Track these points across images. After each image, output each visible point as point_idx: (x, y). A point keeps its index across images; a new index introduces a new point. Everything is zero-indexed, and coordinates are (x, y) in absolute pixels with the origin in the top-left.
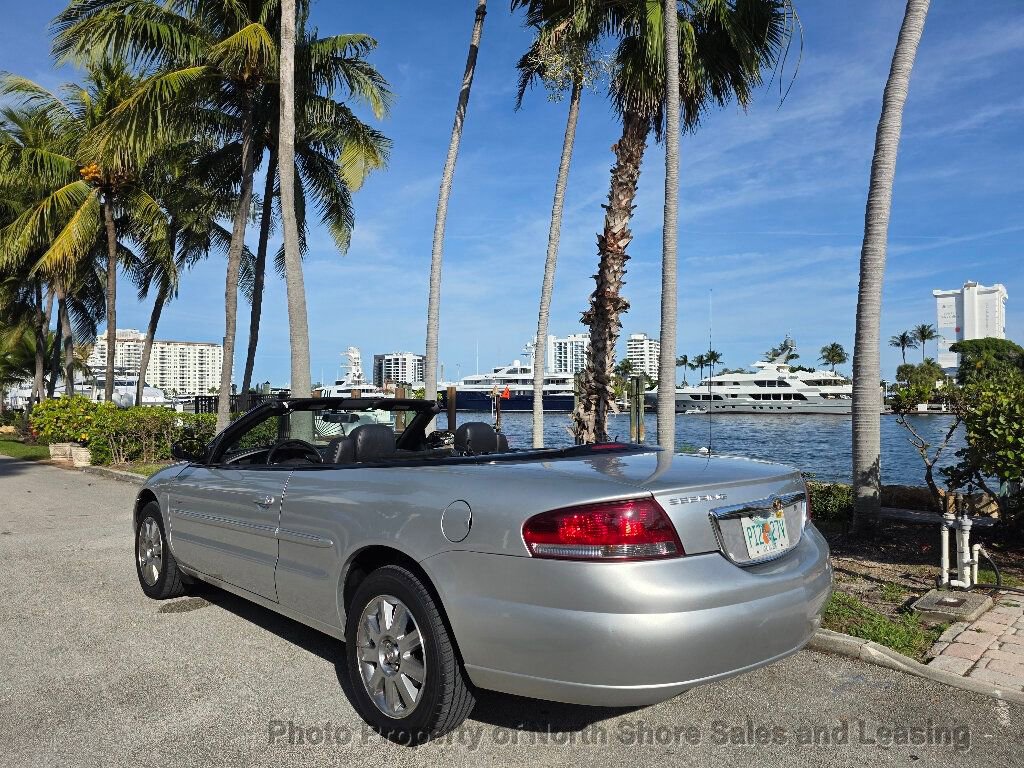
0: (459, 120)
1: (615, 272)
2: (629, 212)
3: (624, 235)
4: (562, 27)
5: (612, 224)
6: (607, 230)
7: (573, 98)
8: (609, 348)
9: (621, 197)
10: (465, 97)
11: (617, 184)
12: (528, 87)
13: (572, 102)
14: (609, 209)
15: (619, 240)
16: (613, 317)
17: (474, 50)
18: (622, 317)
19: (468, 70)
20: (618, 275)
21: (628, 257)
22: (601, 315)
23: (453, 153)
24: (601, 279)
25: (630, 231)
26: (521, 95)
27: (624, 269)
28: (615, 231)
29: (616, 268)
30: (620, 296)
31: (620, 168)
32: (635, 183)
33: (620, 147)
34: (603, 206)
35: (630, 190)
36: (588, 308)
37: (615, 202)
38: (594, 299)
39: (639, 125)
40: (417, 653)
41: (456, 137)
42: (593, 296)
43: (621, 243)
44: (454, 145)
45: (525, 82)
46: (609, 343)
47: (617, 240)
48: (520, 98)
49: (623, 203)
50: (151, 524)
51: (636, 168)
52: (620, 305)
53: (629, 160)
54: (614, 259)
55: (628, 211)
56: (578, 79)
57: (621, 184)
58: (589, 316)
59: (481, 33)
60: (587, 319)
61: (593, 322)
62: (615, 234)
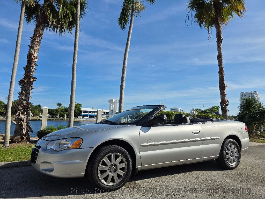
5: (33, 53)
9: (37, 45)
15: (35, 59)
24: (28, 69)
28: (35, 55)
32: (41, 43)
35: (40, 45)
43: (36, 60)
49: (37, 48)
51: (41, 39)
54: (34, 64)
57: (37, 42)
60: (21, 82)
61: (25, 83)
62: (35, 57)
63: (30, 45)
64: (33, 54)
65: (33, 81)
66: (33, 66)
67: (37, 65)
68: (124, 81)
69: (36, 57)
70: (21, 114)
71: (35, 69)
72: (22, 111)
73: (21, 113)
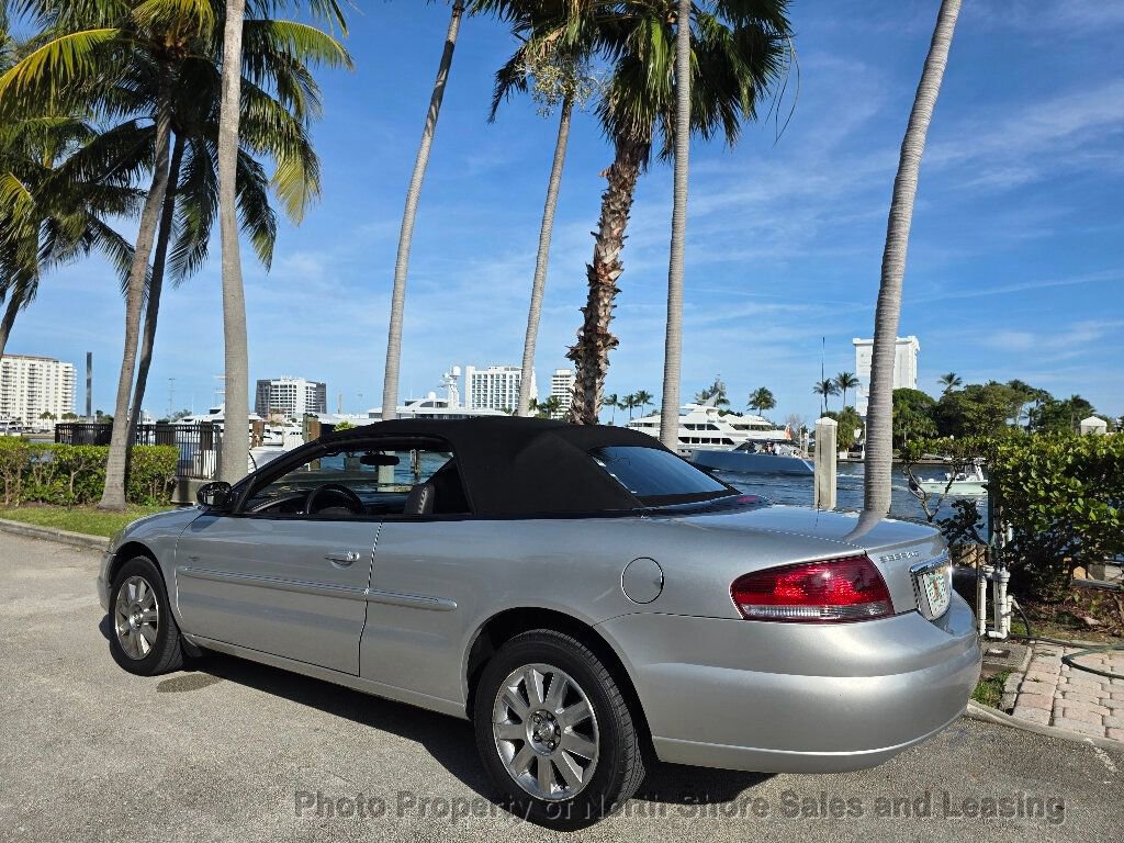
0: (430, 124)
1: (606, 306)
2: (621, 242)
3: (615, 266)
4: (553, 37)
5: (603, 254)
6: (598, 259)
7: (564, 114)
8: (597, 386)
9: (613, 227)
10: (438, 96)
11: (606, 210)
12: (504, 98)
13: (563, 119)
14: (599, 237)
15: (610, 271)
16: (602, 353)
17: (450, 47)
18: (610, 353)
19: (441, 70)
20: (609, 309)
21: (618, 291)
22: (590, 350)
23: (422, 161)
24: (591, 312)
25: (622, 262)
26: (495, 105)
27: (613, 303)
28: (606, 261)
29: (606, 301)
30: (608, 332)
31: (613, 194)
32: (627, 211)
33: (613, 173)
34: (593, 234)
35: (623, 220)
36: (575, 342)
37: (607, 231)
38: (582, 334)
39: (632, 153)
40: (583, 728)
41: (427, 141)
42: (580, 329)
43: (612, 275)
44: (424, 152)
45: (500, 94)
46: (597, 381)
47: (607, 271)
48: (494, 111)
49: (615, 233)
50: (137, 584)
51: (629, 195)
52: (610, 341)
53: (623, 187)
54: (604, 291)
55: (619, 240)
56: (570, 94)
57: (613, 212)
58: (577, 351)
59: (458, 29)
60: (574, 355)
61: (580, 358)
62: (605, 265)
63: (597, 231)
64: (602, 260)
66: (601, 299)
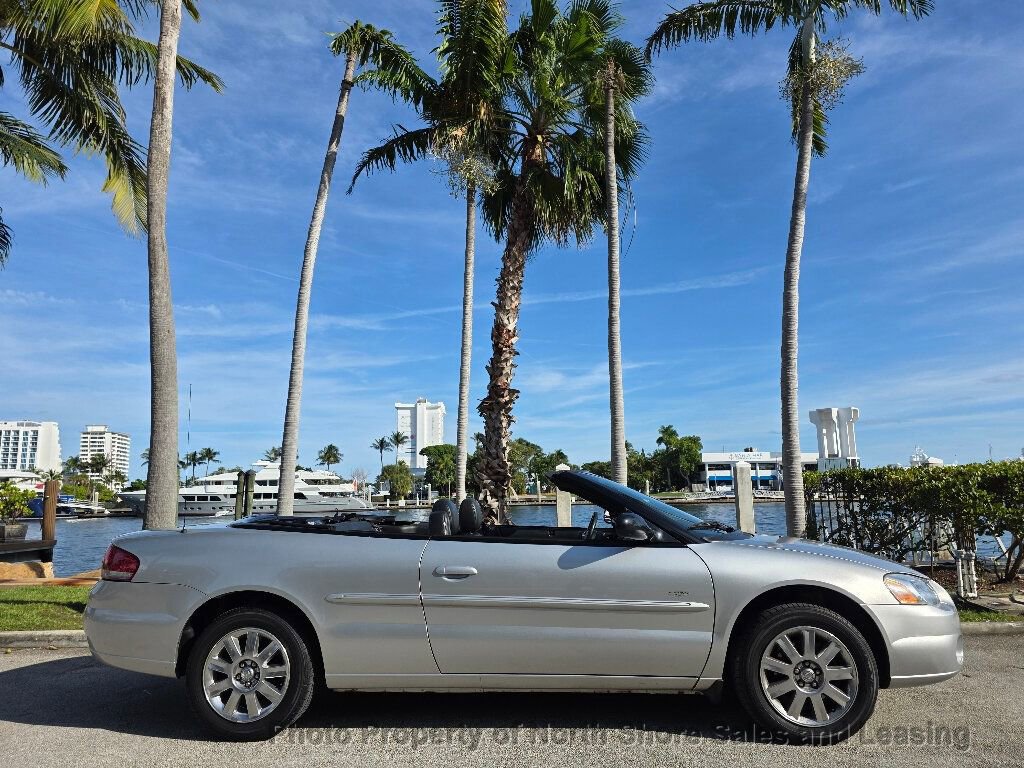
4: (459, 132)
5: (506, 321)
9: (513, 298)
12: (364, 171)
14: (498, 306)
17: (339, 121)
24: (495, 370)
26: (356, 177)
28: (511, 327)
34: (493, 303)
42: (487, 387)
43: (514, 340)
47: (510, 337)
49: (513, 306)
54: (510, 353)
57: (513, 288)
58: (484, 404)
60: (483, 408)
61: (493, 410)
62: (510, 331)
63: (497, 302)
64: (504, 326)
65: (511, 401)
66: (506, 360)
67: (518, 354)
68: (795, 362)
69: (514, 331)
70: (489, 498)
71: (512, 365)
72: (492, 487)
73: (488, 493)
